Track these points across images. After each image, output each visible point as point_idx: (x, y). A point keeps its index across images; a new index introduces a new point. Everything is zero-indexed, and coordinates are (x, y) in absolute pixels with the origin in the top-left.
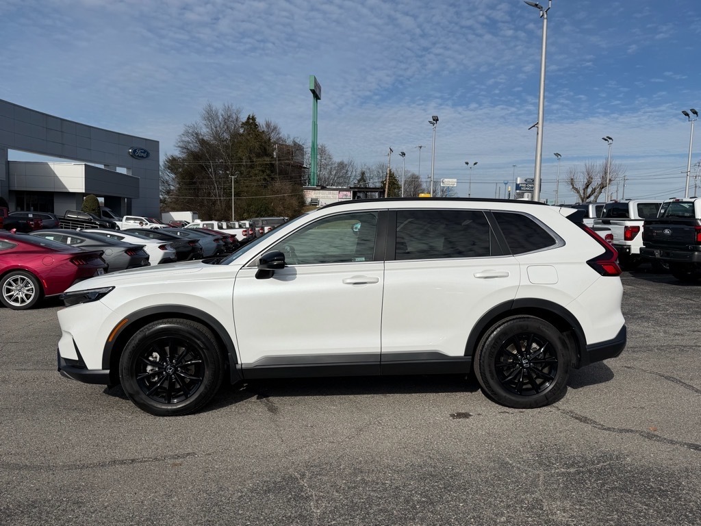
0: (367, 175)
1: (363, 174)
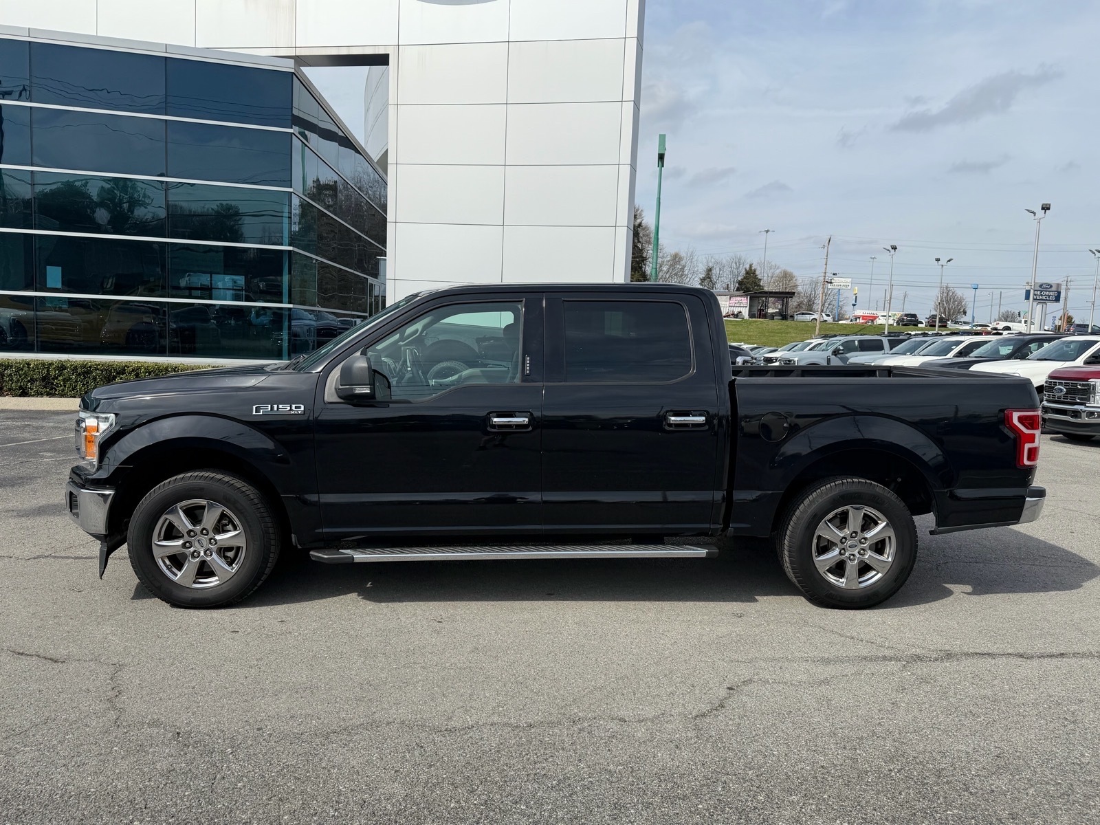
0: (716, 271)
1: (709, 270)
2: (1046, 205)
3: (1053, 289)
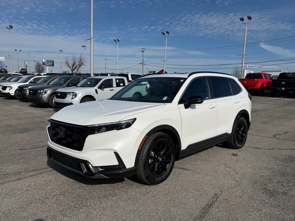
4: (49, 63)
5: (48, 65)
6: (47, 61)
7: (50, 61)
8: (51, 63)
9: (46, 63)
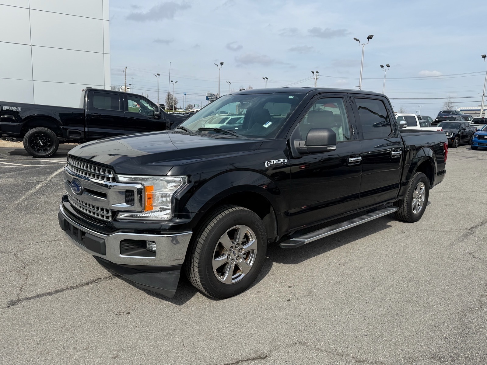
2: (222, 62)
3: (215, 96)
4: (213, 98)
5: (212, 99)
6: (211, 95)
7: (214, 95)
8: (215, 98)
9: (209, 97)
